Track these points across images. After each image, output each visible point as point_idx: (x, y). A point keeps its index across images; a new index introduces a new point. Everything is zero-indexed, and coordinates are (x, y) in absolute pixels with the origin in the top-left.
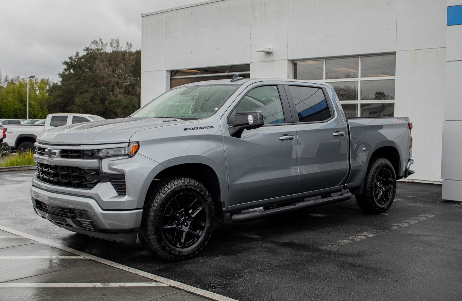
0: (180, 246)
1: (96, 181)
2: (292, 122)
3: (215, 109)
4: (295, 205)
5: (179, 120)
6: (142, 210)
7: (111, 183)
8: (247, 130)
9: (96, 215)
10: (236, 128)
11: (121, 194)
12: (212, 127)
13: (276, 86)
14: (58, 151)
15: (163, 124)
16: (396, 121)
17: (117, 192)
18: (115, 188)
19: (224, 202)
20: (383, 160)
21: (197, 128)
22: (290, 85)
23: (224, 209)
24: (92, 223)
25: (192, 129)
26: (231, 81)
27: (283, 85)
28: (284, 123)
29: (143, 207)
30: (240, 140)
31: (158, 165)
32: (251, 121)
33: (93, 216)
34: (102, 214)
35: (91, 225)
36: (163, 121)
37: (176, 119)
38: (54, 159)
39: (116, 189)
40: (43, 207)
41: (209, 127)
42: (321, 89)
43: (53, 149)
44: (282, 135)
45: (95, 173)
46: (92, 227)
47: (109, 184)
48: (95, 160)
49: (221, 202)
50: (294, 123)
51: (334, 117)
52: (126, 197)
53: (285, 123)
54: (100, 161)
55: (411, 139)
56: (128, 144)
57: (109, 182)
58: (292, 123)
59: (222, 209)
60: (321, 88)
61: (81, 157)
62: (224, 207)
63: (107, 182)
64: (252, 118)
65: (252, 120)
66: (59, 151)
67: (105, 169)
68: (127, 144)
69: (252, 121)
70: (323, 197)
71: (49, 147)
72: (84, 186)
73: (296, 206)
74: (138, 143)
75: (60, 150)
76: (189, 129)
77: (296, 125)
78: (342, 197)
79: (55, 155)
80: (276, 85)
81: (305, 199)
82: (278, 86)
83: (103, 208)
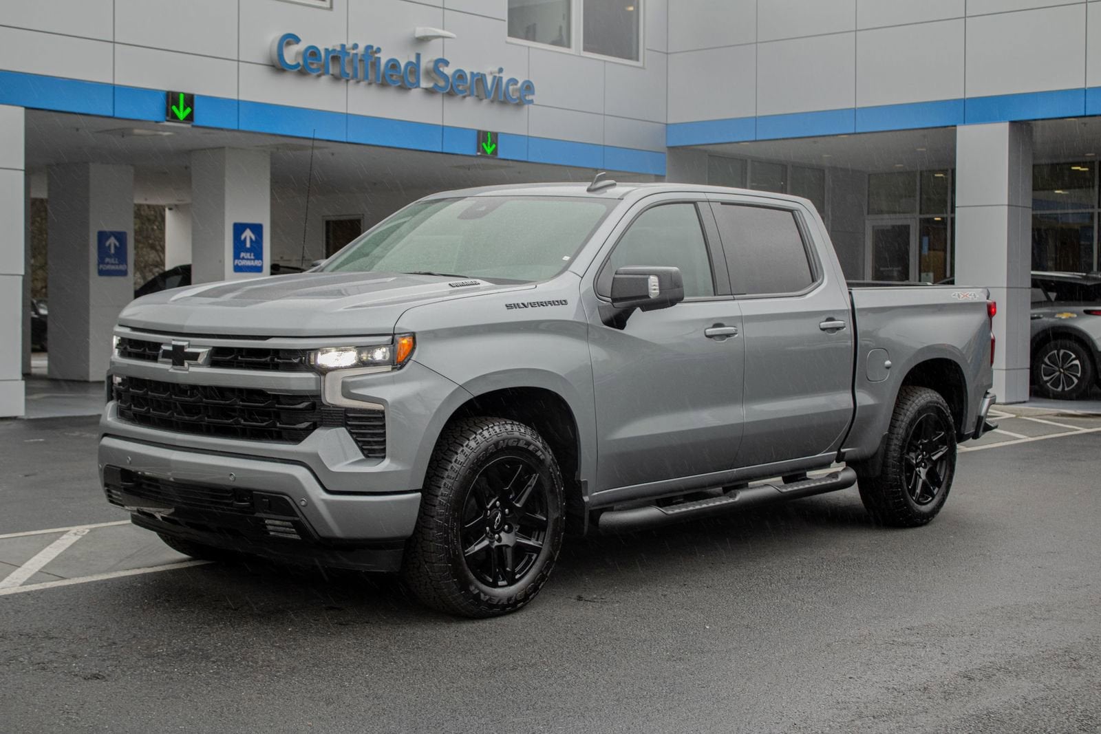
0: (504, 583)
1: (309, 423)
2: (732, 295)
3: (564, 259)
4: (734, 496)
5: (484, 284)
6: (419, 494)
7: (347, 429)
8: (643, 311)
9: (310, 503)
10: (616, 304)
11: (370, 455)
12: (564, 302)
13: (692, 205)
14: (203, 352)
15: (451, 293)
16: (959, 296)
17: (362, 450)
18: (357, 442)
19: (586, 482)
20: (928, 395)
21: (533, 305)
22: (723, 203)
23: (586, 499)
24: (298, 526)
25: (522, 306)
26: (589, 190)
27: (709, 202)
28: (711, 296)
29: (421, 488)
30: (624, 334)
31: (456, 390)
32: (655, 289)
33: (302, 509)
34: (325, 501)
35: (294, 530)
36: (450, 284)
37: (478, 281)
38: (192, 369)
39: (360, 444)
40: (144, 486)
41: (557, 301)
42: (790, 213)
43: (189, 346)
44: (711, 326)
45: (307, 406)
46: (298, 533)
47: (342, 431)
48: (311, 375)
49: (579, 481)
50: (735, 296)
51: (822, 283)
52: (387, 462)
53: (715, 295)
54: (322, 377)
55: (993, 341)
56: (391, 337)
57: (342, 426)
58: (731, 297)
59: (583, 500)
60: (791, 211)
61: (271, 367)
62: (587, 495)
63: (338, 426)
64: (657, 284)
65: (657, 288)
66: (207, 350)
67: (333, 397)
68: (389, 338)
69: (658, 291)
70: (787, 480)
71: (174, 340)
72: (275, 435)
73: (737, 499)
74: (413, 336)
75: (211, 349)
76: (516, 306)
77: (740, 302)
78: (834, 481)
79: (196, 359)
80: (694, 203)
81: (749, 483)
82: (699, 204)
83: (329, 489)
